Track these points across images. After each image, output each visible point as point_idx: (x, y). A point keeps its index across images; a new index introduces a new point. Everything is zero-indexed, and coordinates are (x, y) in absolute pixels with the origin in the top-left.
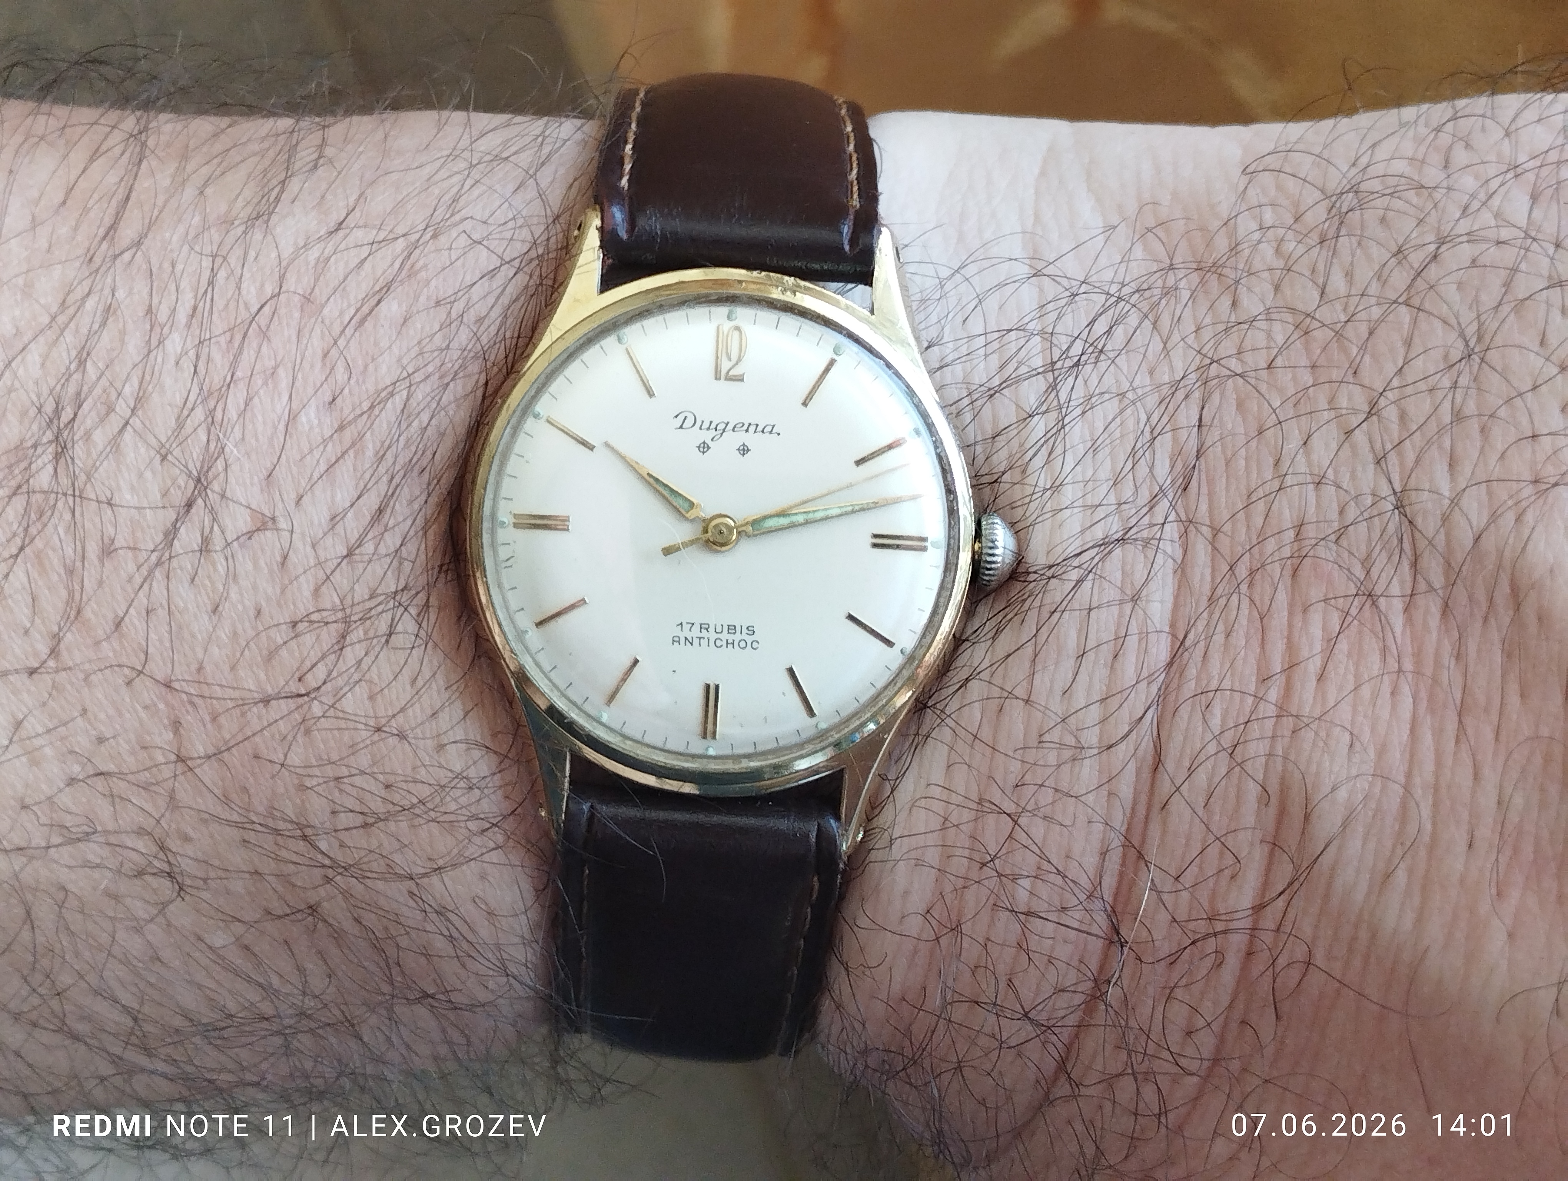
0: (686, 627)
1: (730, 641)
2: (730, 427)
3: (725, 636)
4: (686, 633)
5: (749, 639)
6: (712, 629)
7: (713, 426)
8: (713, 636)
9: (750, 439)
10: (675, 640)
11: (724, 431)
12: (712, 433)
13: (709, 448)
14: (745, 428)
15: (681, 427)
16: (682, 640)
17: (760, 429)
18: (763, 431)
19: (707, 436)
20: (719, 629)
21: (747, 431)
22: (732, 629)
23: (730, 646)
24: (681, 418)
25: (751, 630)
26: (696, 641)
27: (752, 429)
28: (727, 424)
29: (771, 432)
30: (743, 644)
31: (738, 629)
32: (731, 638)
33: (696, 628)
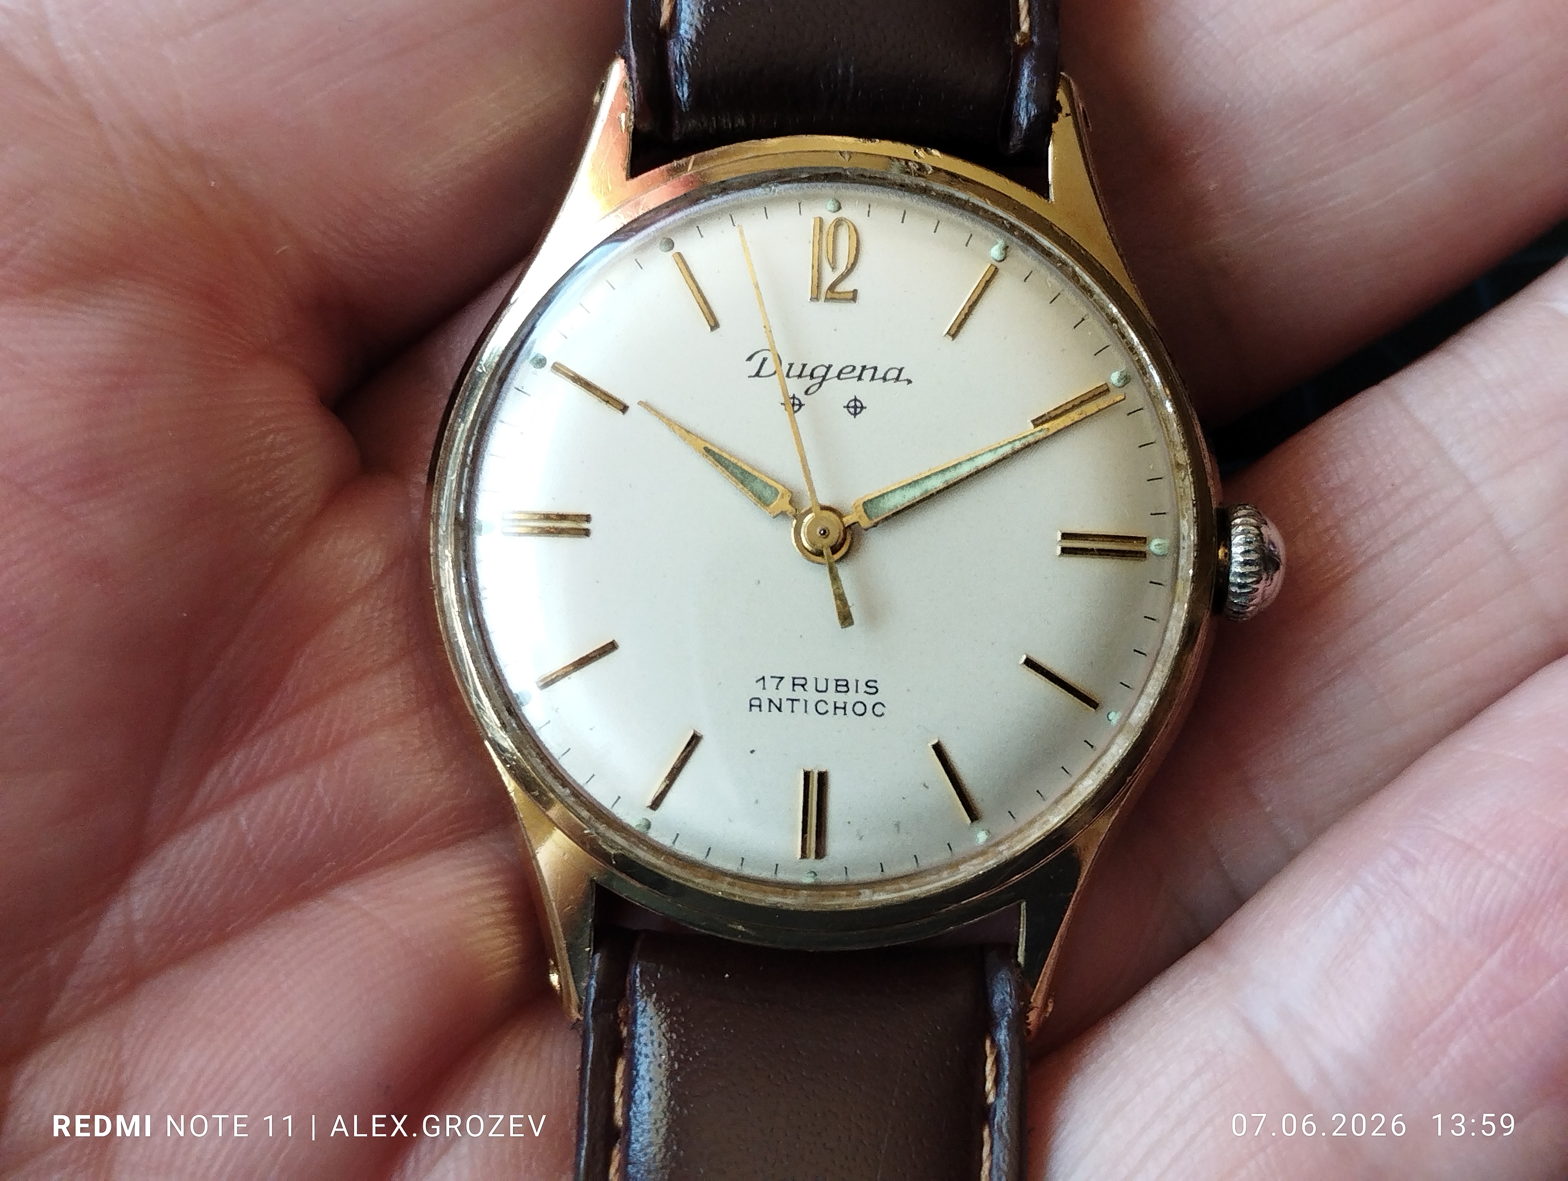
0: (771, 683)
1: (840, 704)
2: (834, 372)
3: (831, 696)
4: (771, 692)
5: (870, 701)
6: (810, 686)
7: (807, 371)
9: (864, 390)
10: (754, 704)
11: (824, 377)
12: (807, 382)
13: (801, 405)
14: (857, 373)
15: (757, 374)
16: (765, 705)
17: (880, 374)
18: (884, 379)
19: (796, 387)
20: (822, 687)
21: (860, 378)
22: (842, 685)
23: (840, 712)
24: (757, 360)
25: (872, 687)
26: (786, 705)
27: (868, 374)
28: (829, 368)
29: (897, 379)
30: (860, 709)
31: (852, 686)
32: (840, 699)
33: (787, 683)
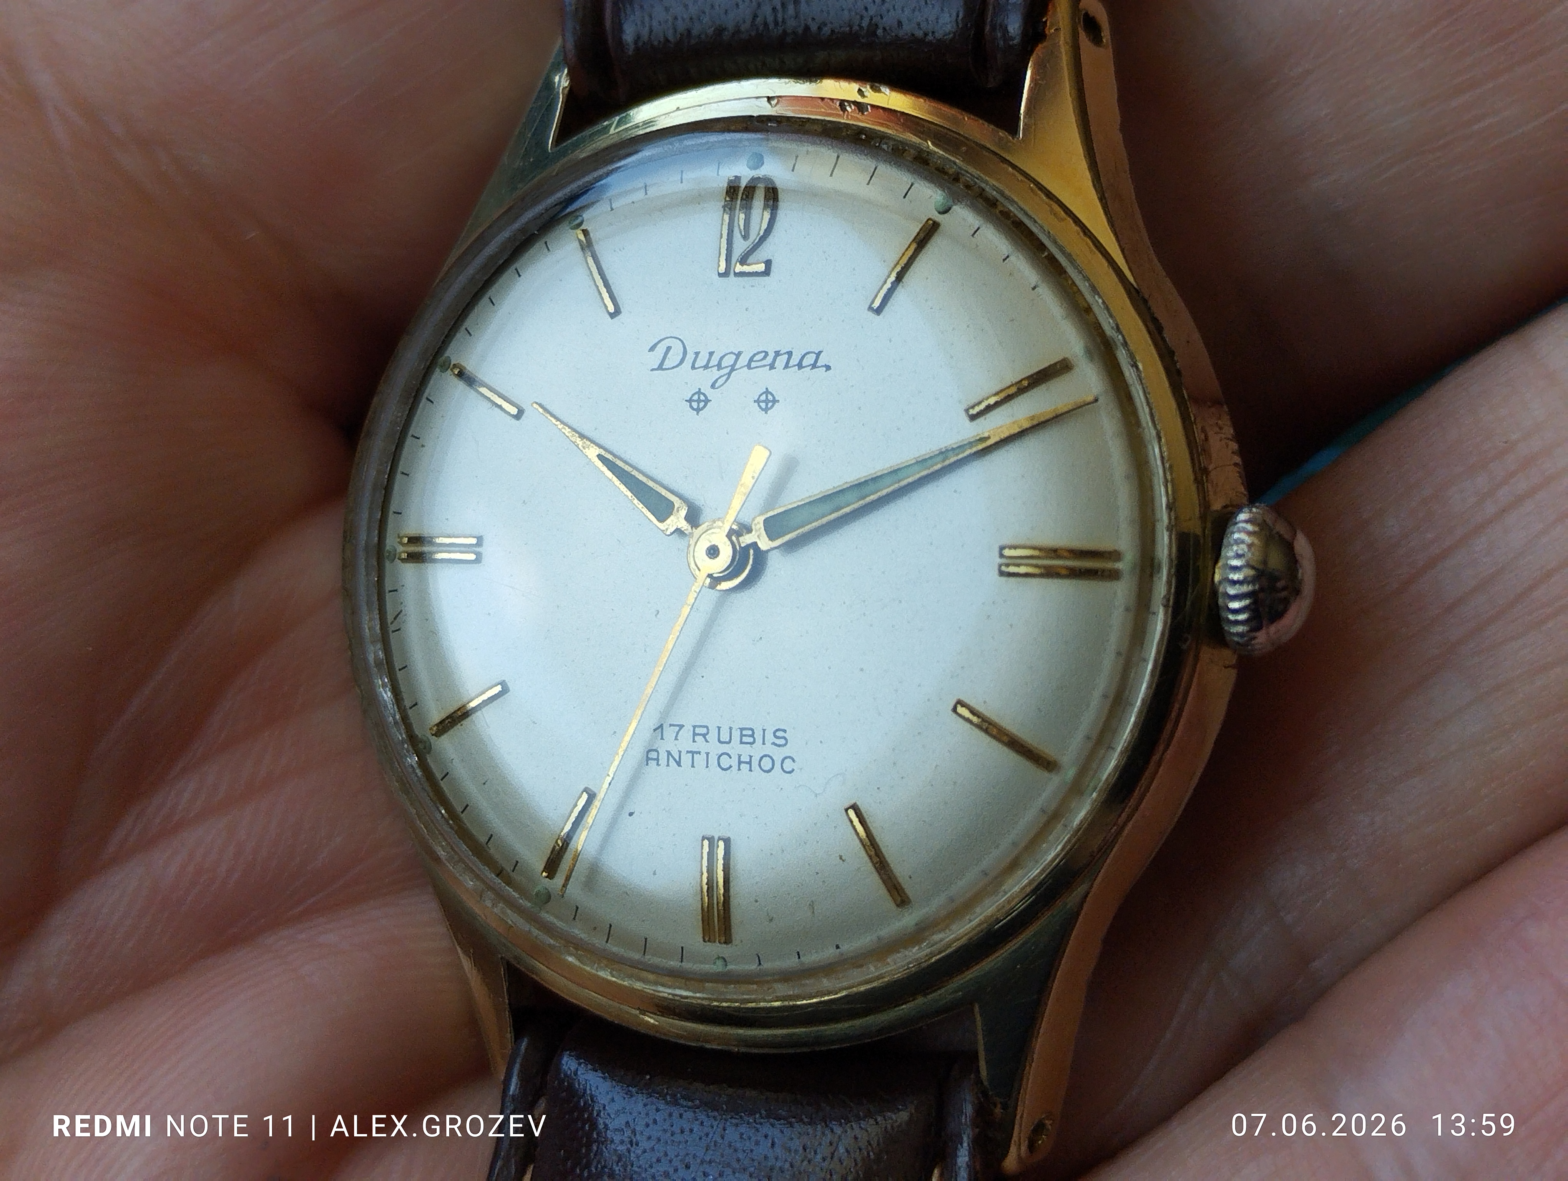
0: (670, 733)
1: (745, 758)
2: (743, 360)
3: (735, 748)
4: (669, 743)
5: (778, 754)
6: (713, 736)
7: (714, 361)
8: (715, 749)
9: (777, 380)
10: (651, 757)
11: (733, 368)
12: (715, 373)
13: (707, 401)
14: (769, 360)
15: (660, 367)
16: (663, 757)
17: (795, 360)
18: (800, 366)
19: (703, 380)
20: (725, 737)
21: (772, 367)
22: (747, 735)
23: (745, 768)
24: (661, 349)
25: (780, 736)
26: (686, 759)
27: (781, 361)
28: (738, 355)
29: (814, 366)
30: (767, 764)
31: (759, 736)
32: (746, 751)
33: (687, 733)
